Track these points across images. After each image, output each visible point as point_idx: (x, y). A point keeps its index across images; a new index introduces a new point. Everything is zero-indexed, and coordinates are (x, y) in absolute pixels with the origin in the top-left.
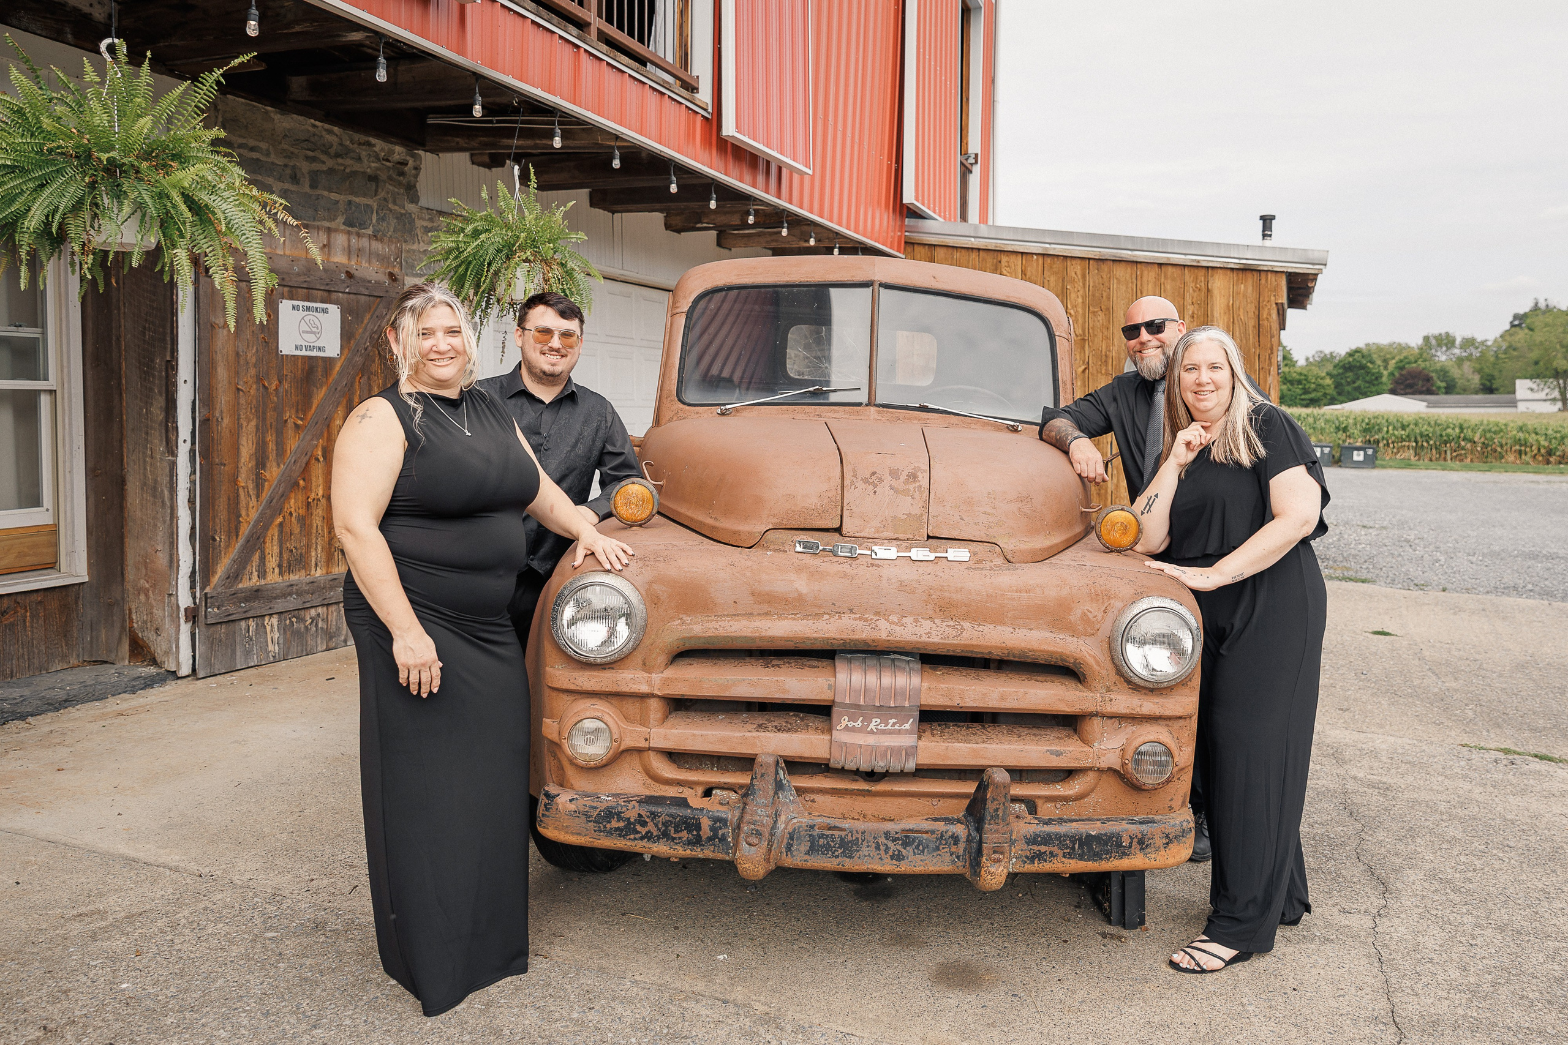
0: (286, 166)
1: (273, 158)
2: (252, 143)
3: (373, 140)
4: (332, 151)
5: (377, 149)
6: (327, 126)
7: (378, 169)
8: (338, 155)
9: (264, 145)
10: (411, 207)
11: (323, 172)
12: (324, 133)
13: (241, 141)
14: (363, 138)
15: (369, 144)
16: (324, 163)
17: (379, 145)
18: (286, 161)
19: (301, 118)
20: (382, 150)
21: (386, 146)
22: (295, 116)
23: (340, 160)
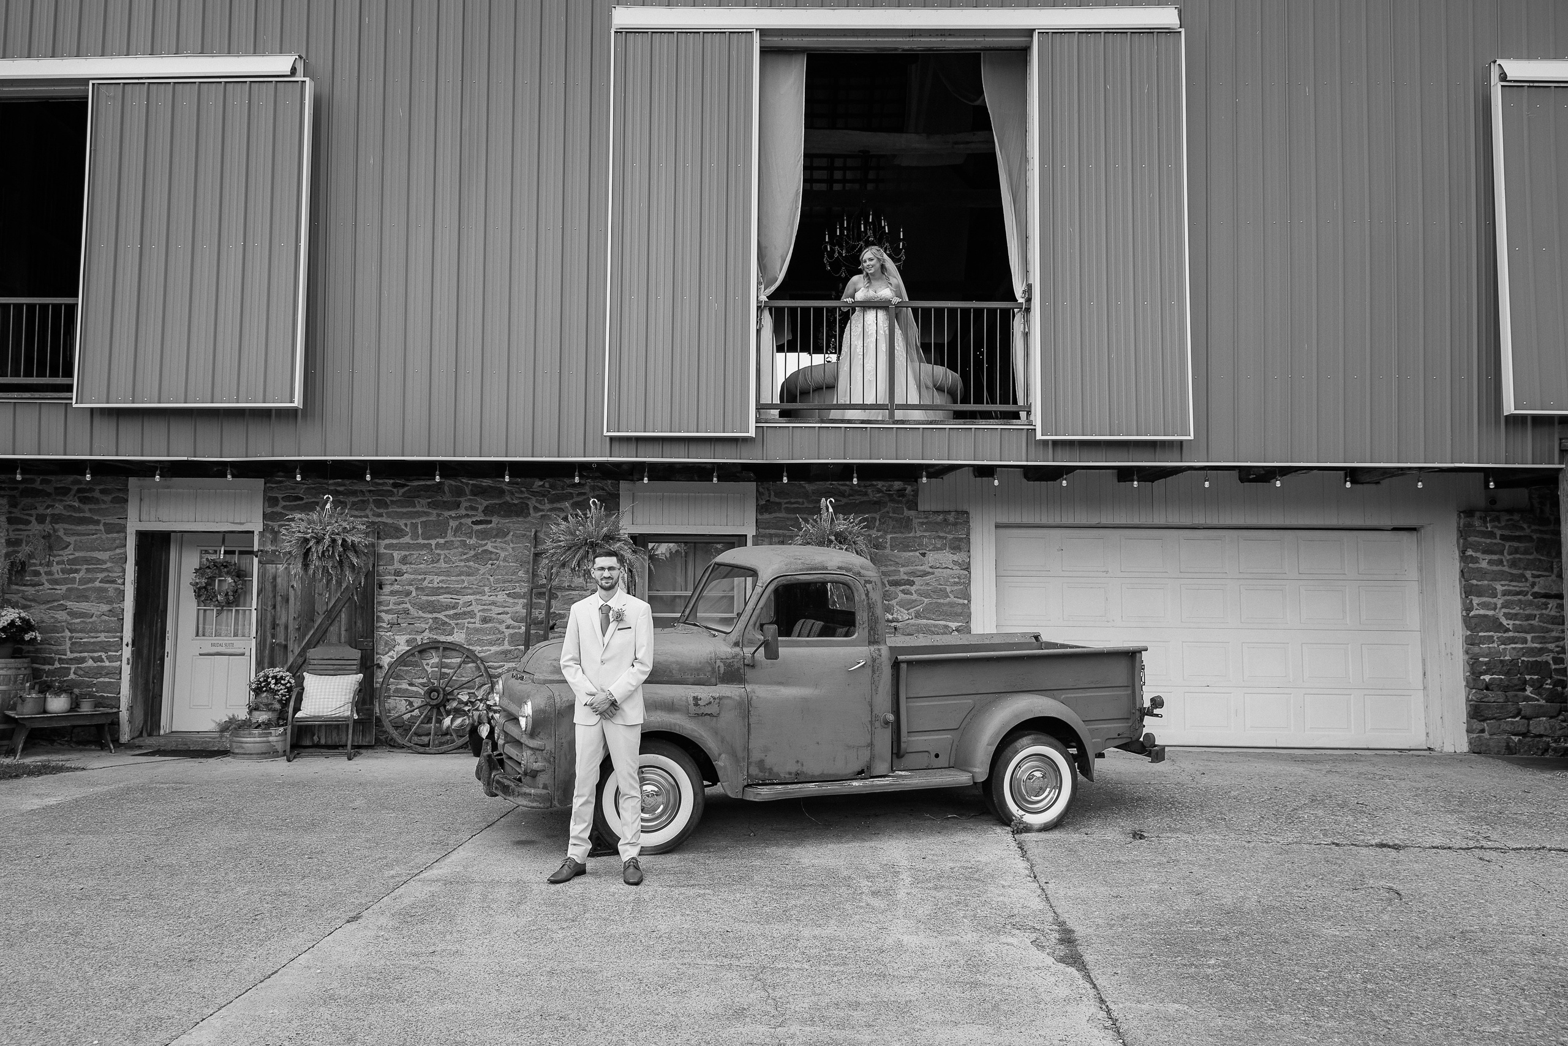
0: (815, 507)
1: (806, 505)
2: (793, 500)
3: (875, 483)
4: (846, 494)
5: (879, 486)
6: (840, 483)
7: (881, 497)
8: (850, 495)
9: (800, 500)
10: (912, 513)
11: (841, 505)
12: (838, 486)
13: (785, 501)
14: (869, 483)
15: (873, 485)
16: (840, 501)
17: (880, 484)
18: (815, 505)
19: (821, 483)
20: (883, 486)
21: (887, 484)
22: (818, 483)
23: (851, 498)
